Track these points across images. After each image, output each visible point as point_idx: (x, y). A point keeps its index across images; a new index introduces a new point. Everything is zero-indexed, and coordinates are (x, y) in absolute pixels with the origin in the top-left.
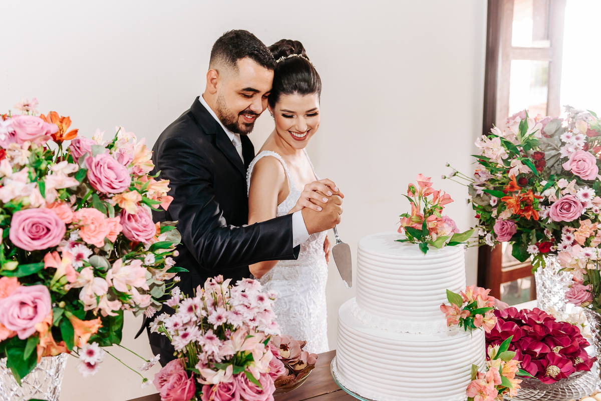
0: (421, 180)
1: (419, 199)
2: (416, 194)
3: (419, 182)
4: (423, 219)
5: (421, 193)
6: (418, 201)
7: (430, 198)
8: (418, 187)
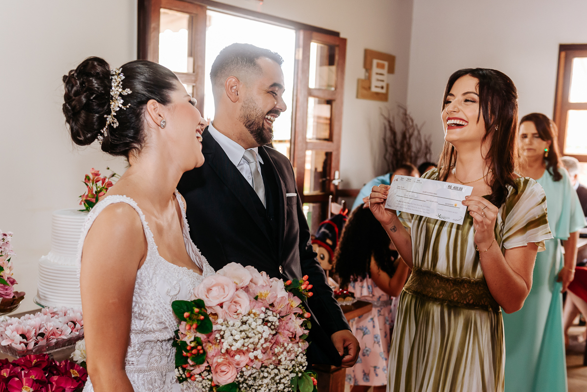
0: (93, 172)
1: (93, 184)
2: (91, 181)
3: (92, 174)
4: (96, 196)
5: (93, 180)
6: (91, 185)
7: (99, 184)
8: (91, 177)
